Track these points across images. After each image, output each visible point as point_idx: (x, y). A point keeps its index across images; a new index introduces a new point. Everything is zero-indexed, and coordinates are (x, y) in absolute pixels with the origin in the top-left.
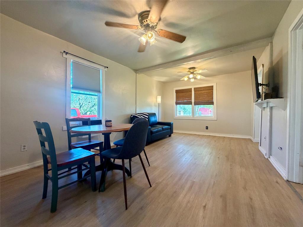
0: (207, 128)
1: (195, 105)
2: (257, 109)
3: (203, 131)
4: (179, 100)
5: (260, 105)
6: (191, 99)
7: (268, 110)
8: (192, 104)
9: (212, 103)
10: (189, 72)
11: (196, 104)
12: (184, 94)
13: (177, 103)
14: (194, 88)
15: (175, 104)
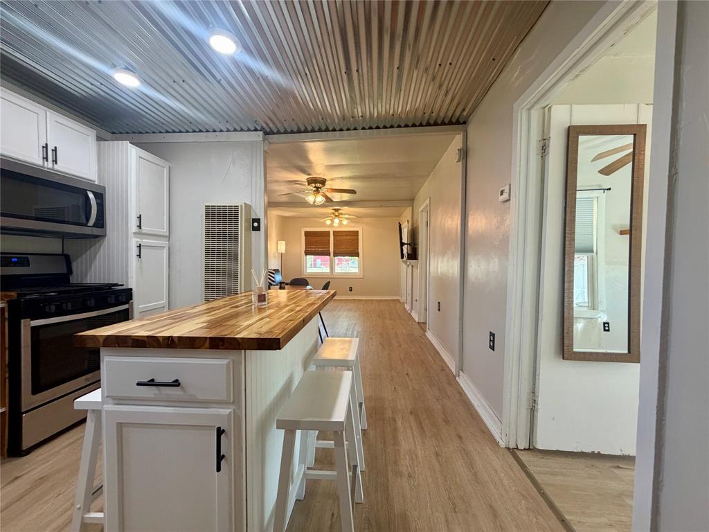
0: (351, 289)
1: (334, 256)
2: (404, 266)
3: (345, 294)
4: (310, 248)
5: (406, 263)
6: (329, 247)
7: (410, 267)
8: (330, 255)
9: (357, 255)
10: (334, 214)
11: (336, 254)
12: (318, 238)
13: (307, 253)
14: (334, 232)
15: (304, 254)
